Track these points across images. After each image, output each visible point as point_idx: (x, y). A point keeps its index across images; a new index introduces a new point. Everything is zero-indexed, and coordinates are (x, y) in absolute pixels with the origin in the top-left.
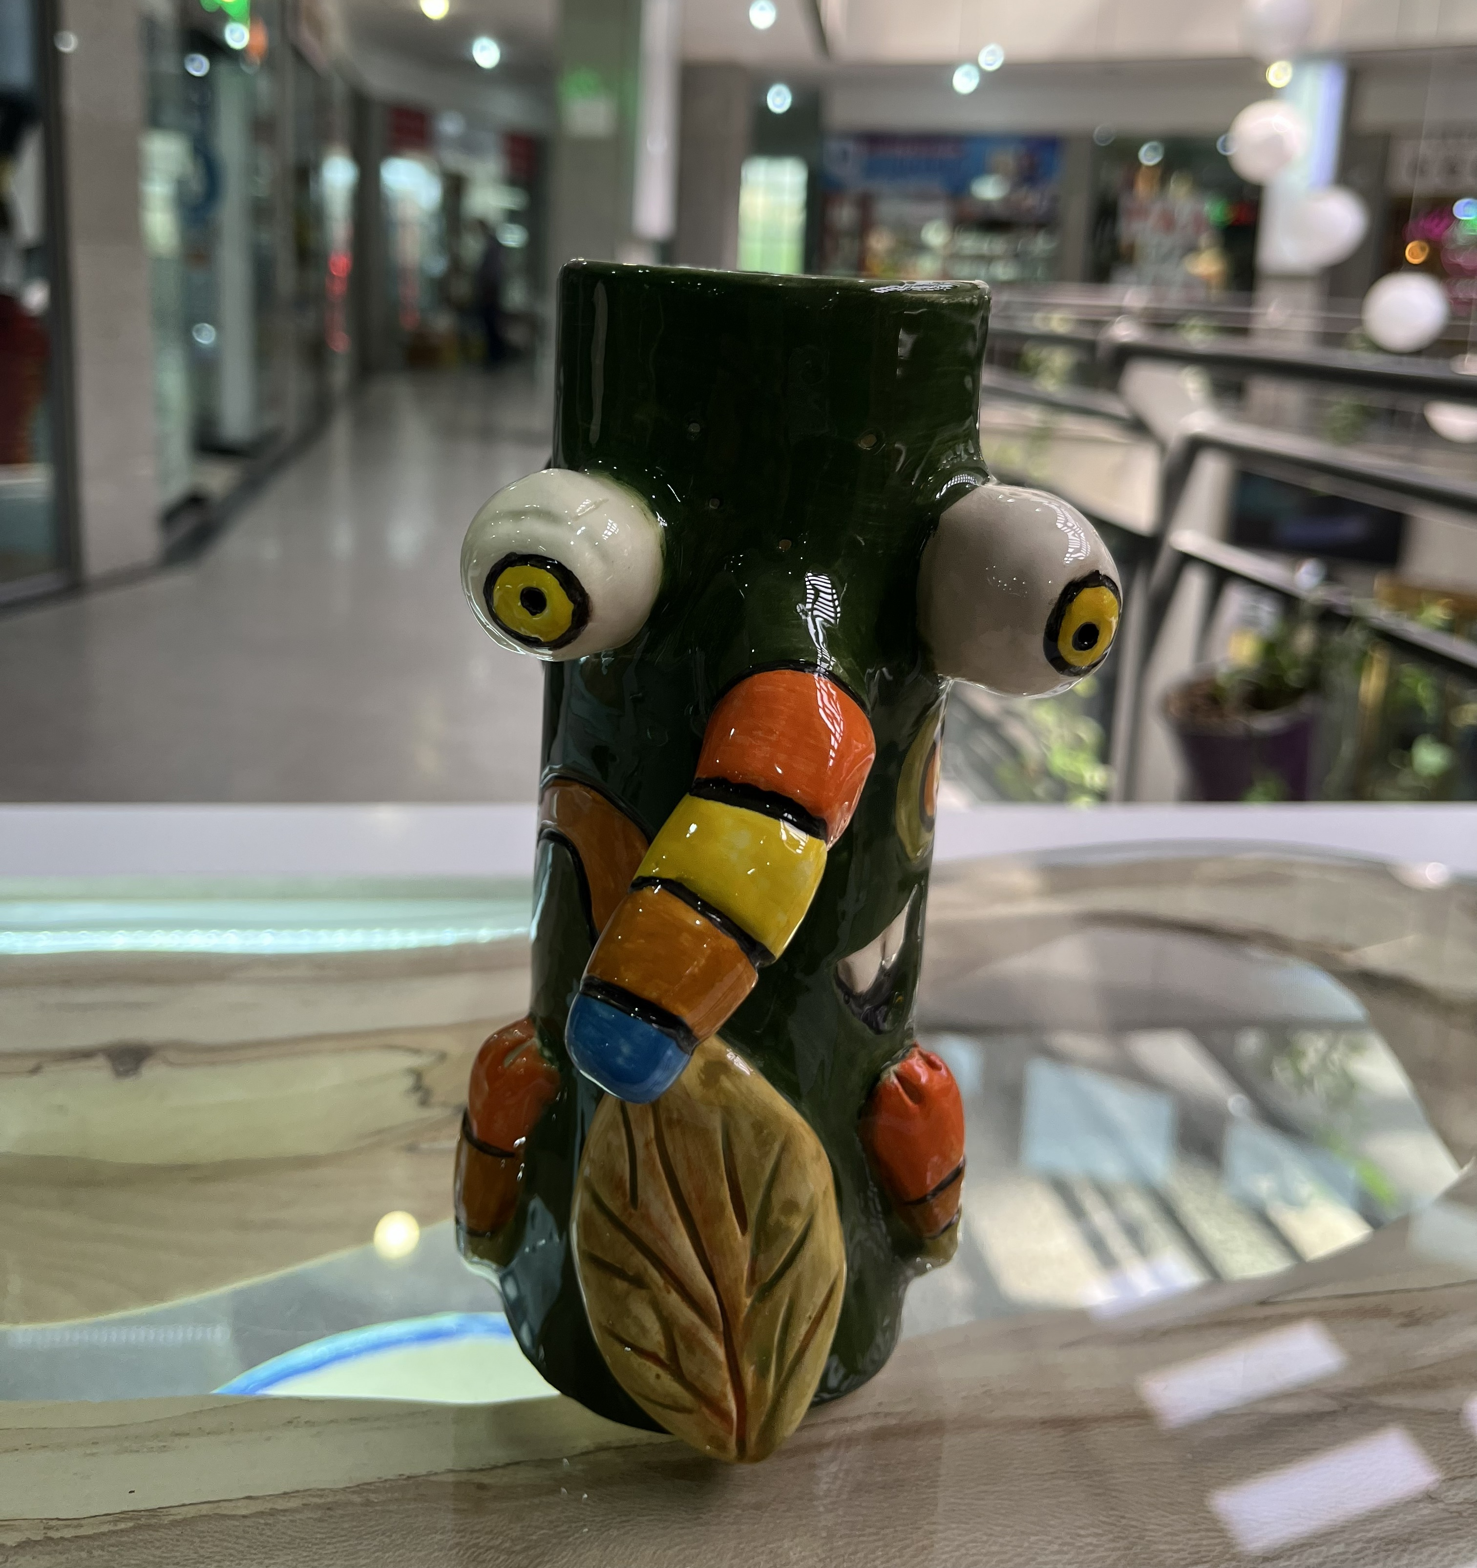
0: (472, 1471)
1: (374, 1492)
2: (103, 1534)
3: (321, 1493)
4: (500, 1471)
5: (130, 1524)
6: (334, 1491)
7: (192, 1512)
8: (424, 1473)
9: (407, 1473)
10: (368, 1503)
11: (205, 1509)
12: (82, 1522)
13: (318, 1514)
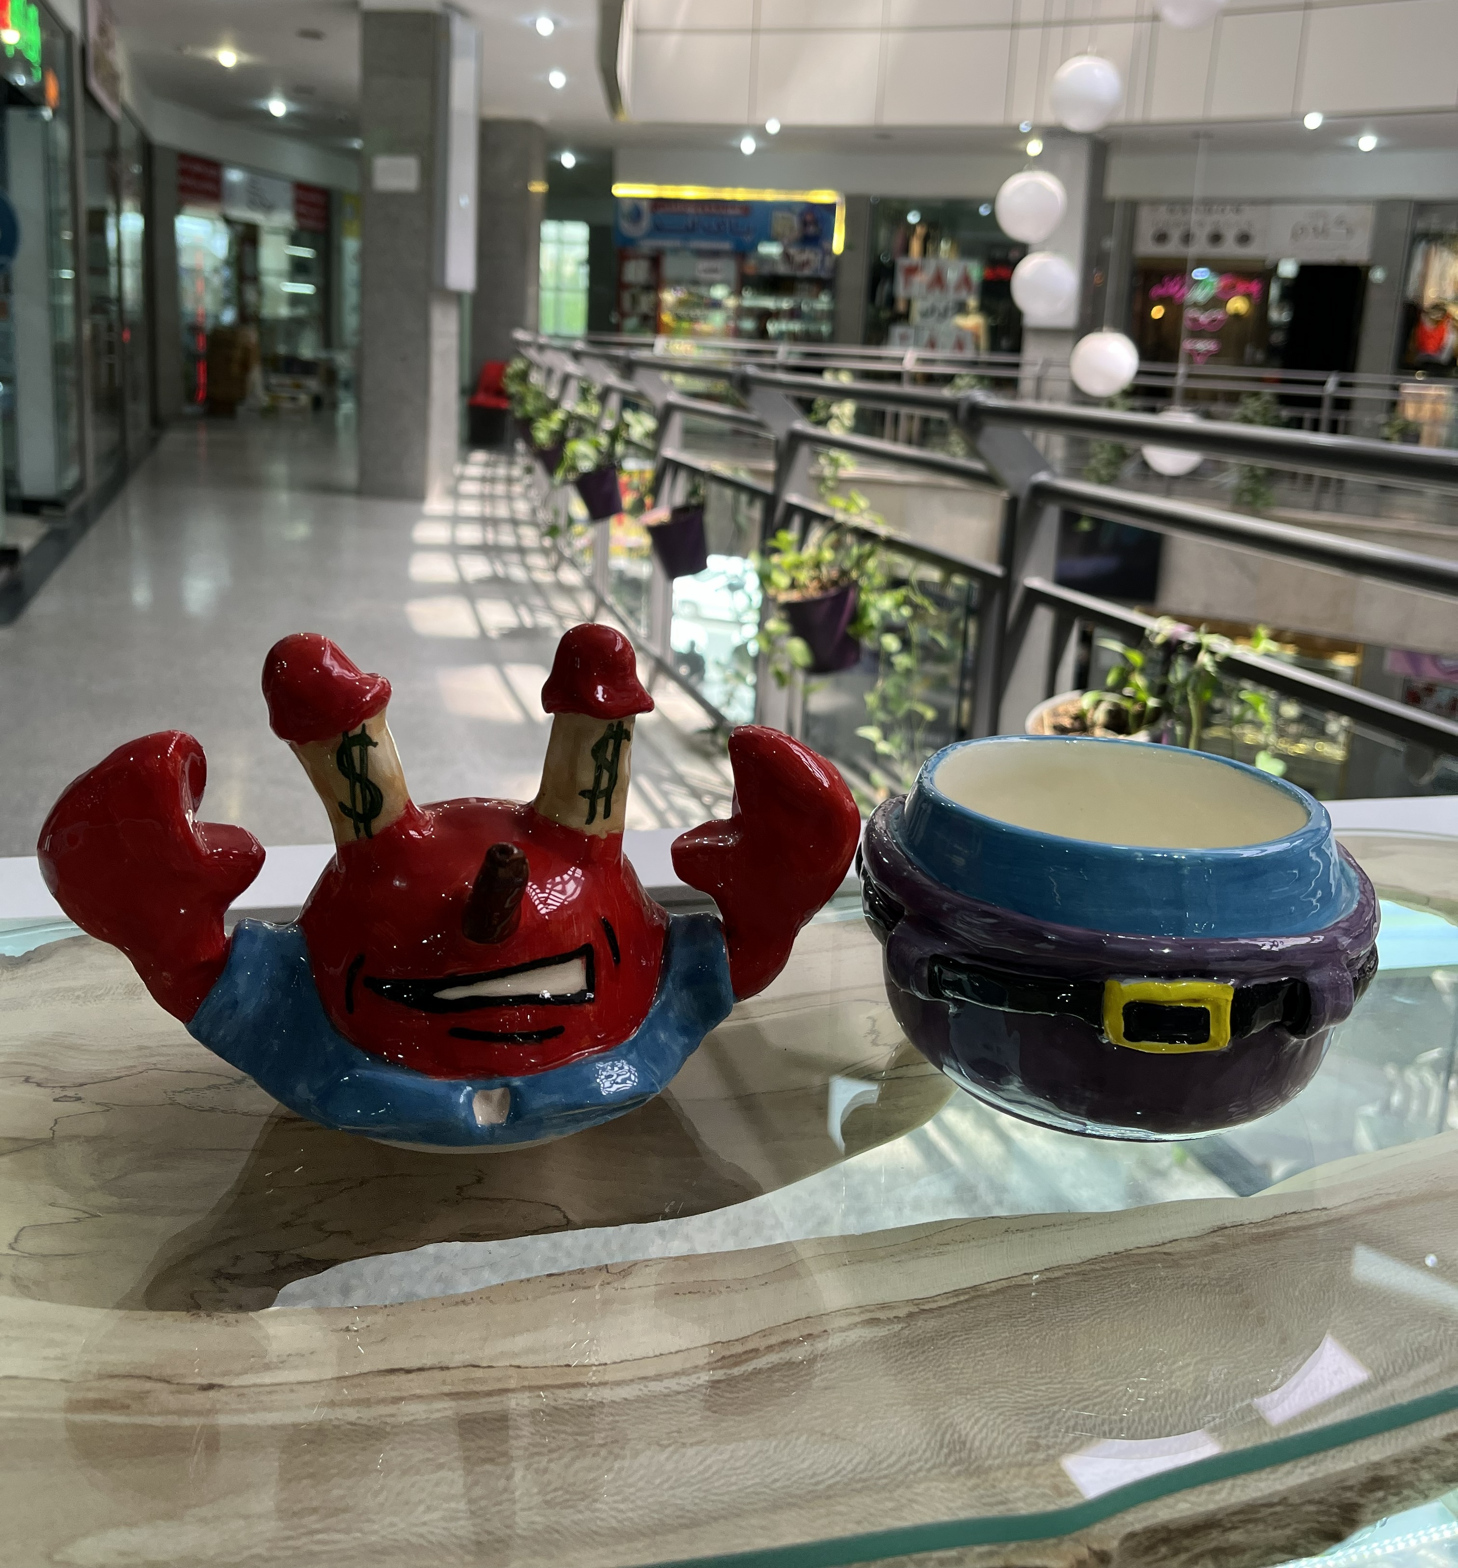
0: (1152, 1246)
1: (1102, 1262)
2: (955, 1304)
3: (1068, 1266)
4: (1169, 1245)
5: (967, 1297)
6: (1079, 1264)
7: (999, 1285)
8: (1122, 1250)
9: (1113, 1251)
10: (1104, 1269)
11: (1004, 1283)
12: (936, 1298)
13: (1080, 1278)
